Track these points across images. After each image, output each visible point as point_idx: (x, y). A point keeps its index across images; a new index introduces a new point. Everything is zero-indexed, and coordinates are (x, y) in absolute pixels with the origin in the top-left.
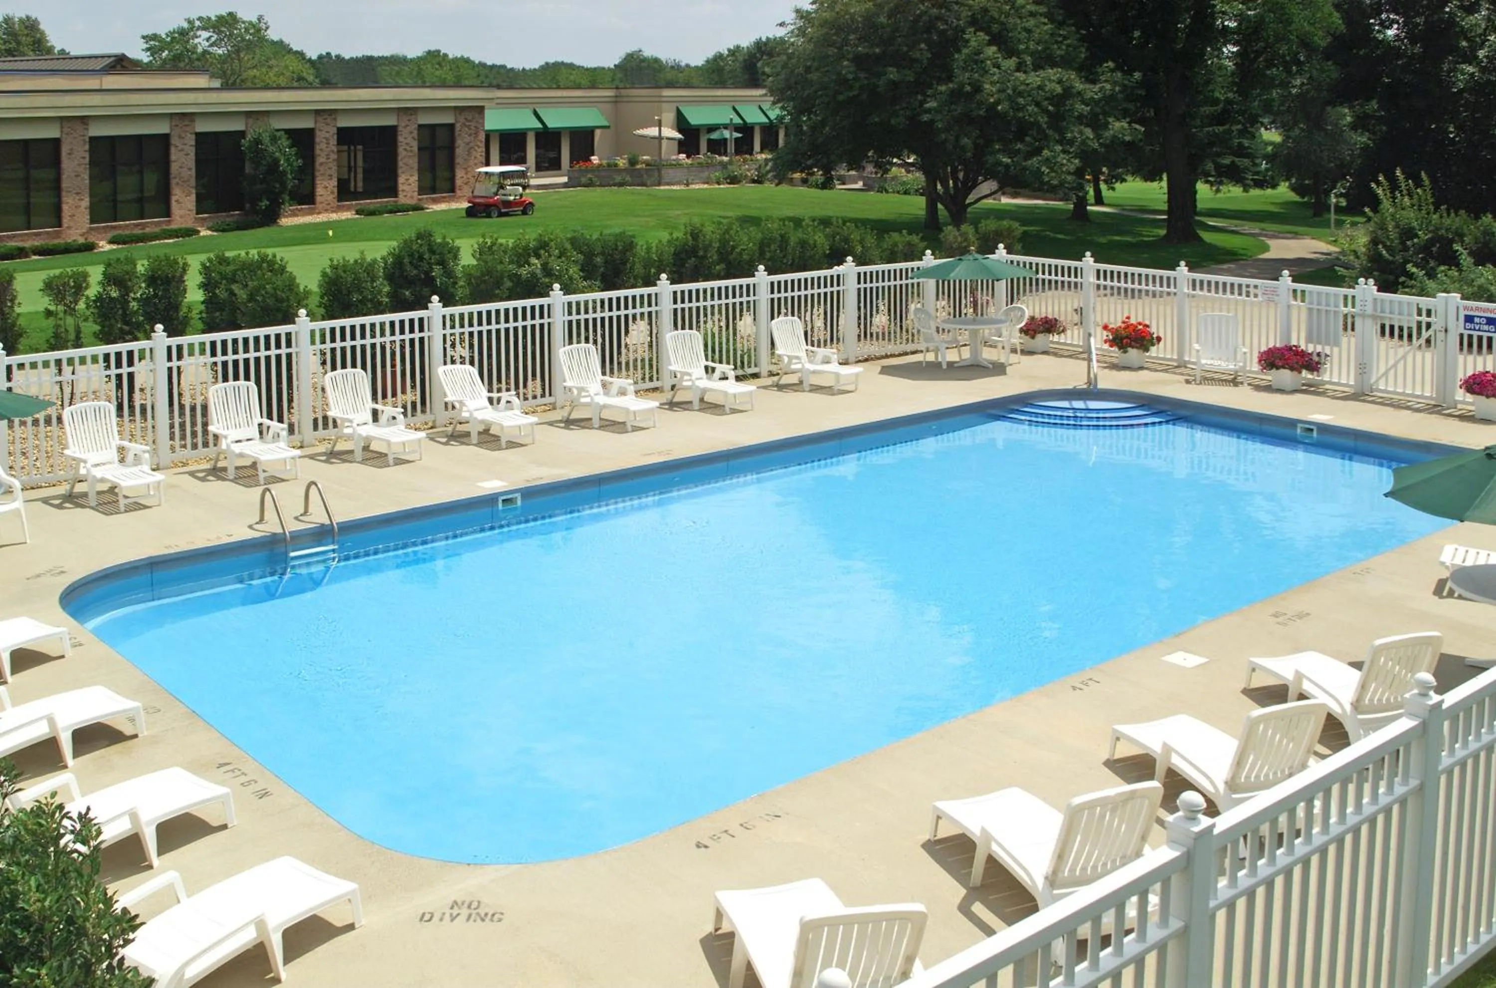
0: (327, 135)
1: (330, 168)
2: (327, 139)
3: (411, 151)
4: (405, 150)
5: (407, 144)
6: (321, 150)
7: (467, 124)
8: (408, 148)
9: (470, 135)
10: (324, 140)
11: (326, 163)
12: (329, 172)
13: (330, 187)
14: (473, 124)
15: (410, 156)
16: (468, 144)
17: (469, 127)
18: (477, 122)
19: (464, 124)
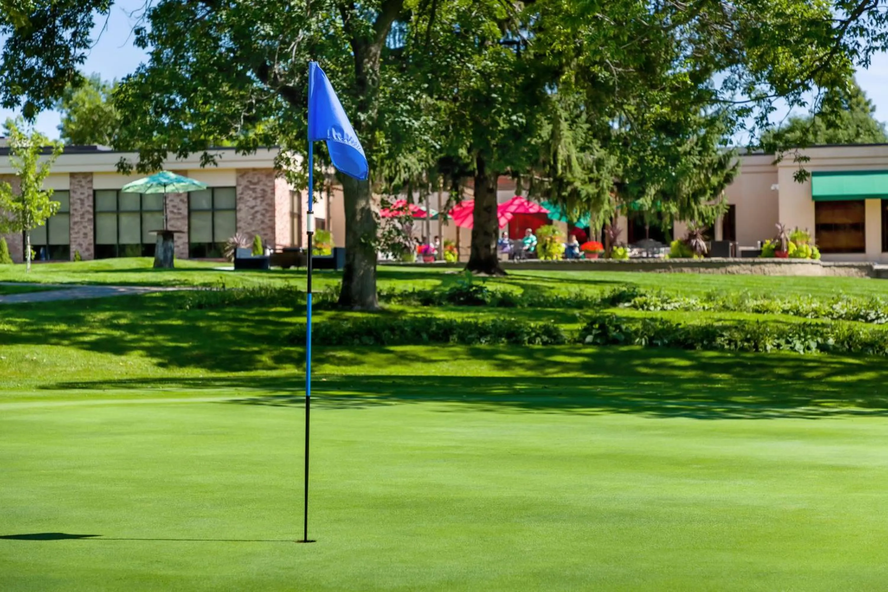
0: (82, 197)
1: (85, 227)
2: (82, 200)
3: (180, 214)
4: (172, 212)
5: (174, 206)
6: (75, 210)
7: (252, 187)
8: (175, 211)
9: (255, 198)
10: (79, 201)
11: (81, 222)
12: (84, 231)
13: (85, 245)
14: (259, 188)
15: (178, 219)
16: (253, 208)
17: (254, 190)
18: (265, 185)
19: (247, 187)
